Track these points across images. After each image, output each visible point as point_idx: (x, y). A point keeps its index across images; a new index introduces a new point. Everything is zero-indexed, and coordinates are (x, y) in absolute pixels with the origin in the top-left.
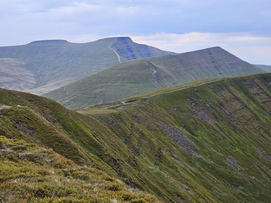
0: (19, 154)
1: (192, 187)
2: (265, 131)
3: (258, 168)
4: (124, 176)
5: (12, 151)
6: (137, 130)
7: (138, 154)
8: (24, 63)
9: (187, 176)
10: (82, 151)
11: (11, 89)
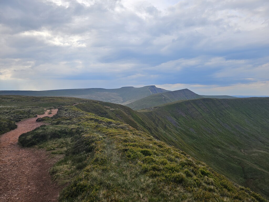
0: (118, 126)
1: (177, 139)
2: (205, 119)
3: (202, 133)
4: (153, 134)
5: (115, 125)
6: (157, 118)
7: (158, 126)
8: (119, 94)
9: (175, 135)
10: (138, 125)
11: (115, 103)
